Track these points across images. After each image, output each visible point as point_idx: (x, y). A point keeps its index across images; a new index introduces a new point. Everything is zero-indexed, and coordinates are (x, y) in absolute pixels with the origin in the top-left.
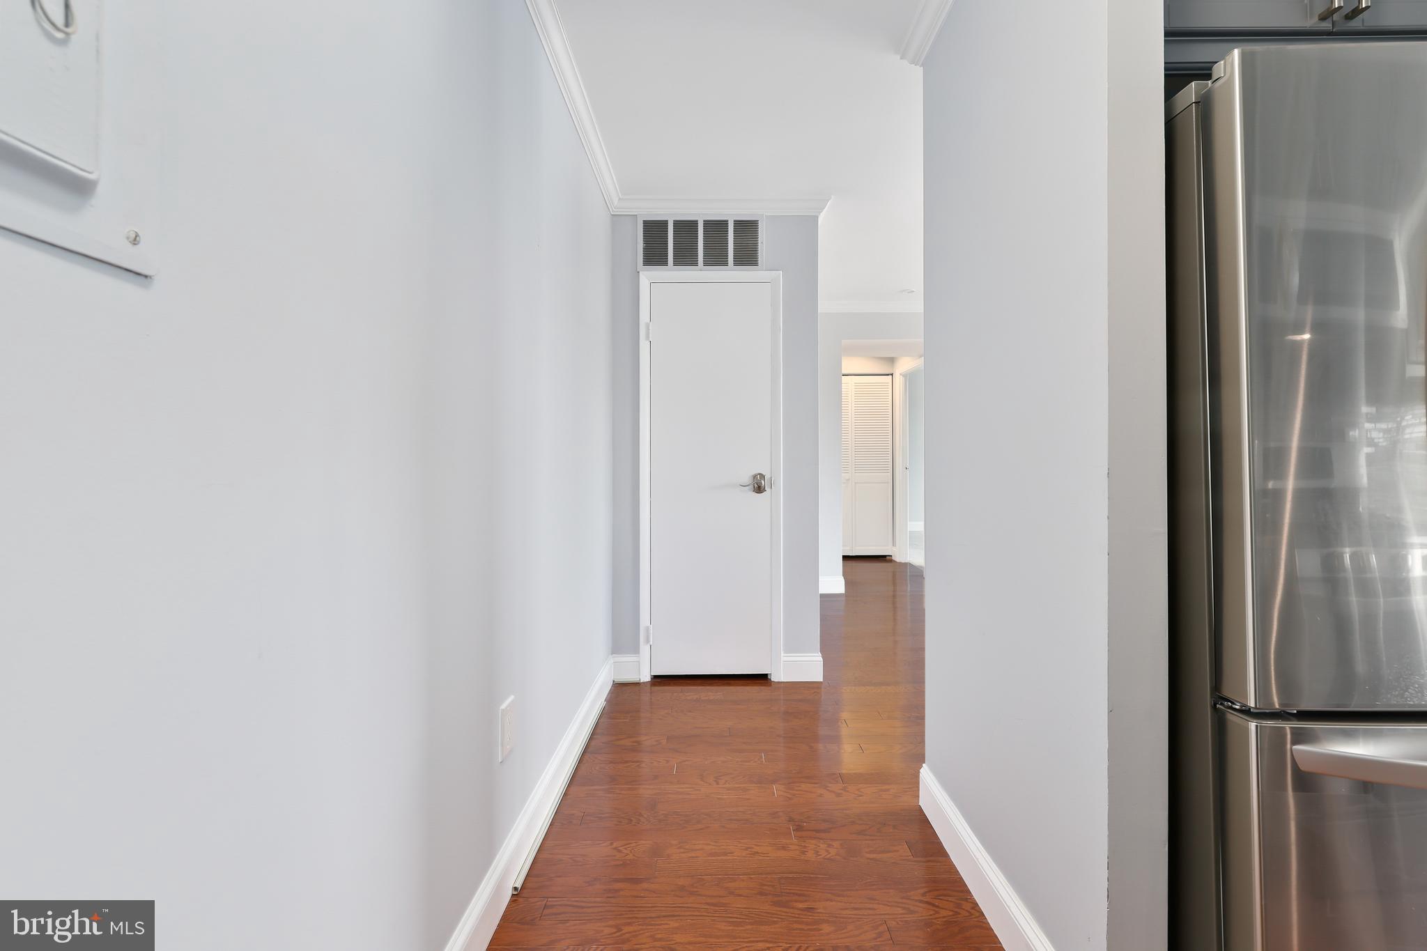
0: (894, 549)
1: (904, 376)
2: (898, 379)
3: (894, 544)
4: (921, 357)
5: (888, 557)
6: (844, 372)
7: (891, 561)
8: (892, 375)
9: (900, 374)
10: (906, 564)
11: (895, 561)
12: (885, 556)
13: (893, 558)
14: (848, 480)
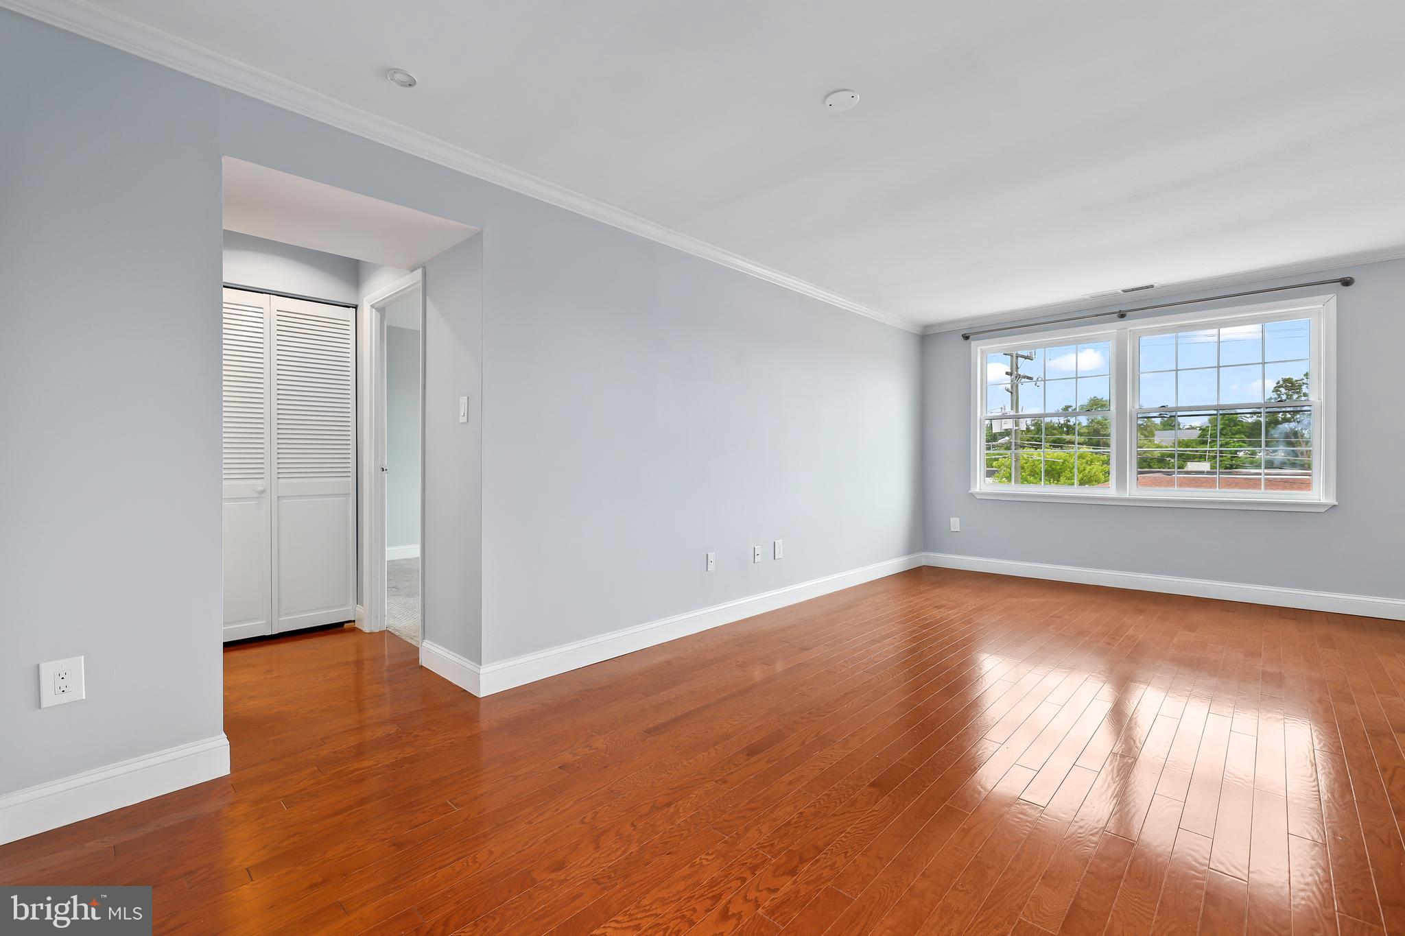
0: (359, 608)
1: (381, 309)
2: (368, 316)
3: (359, 600)
4: (413, 270)
5: (346, 625)
6: (227, 279)
7: (354, 630)
8: (356, 307)
9: (372, 306)
10: (382, 633)
11: (361, 631)
12: (342, 624)
13: (357, 625)
14: (262, 492)
